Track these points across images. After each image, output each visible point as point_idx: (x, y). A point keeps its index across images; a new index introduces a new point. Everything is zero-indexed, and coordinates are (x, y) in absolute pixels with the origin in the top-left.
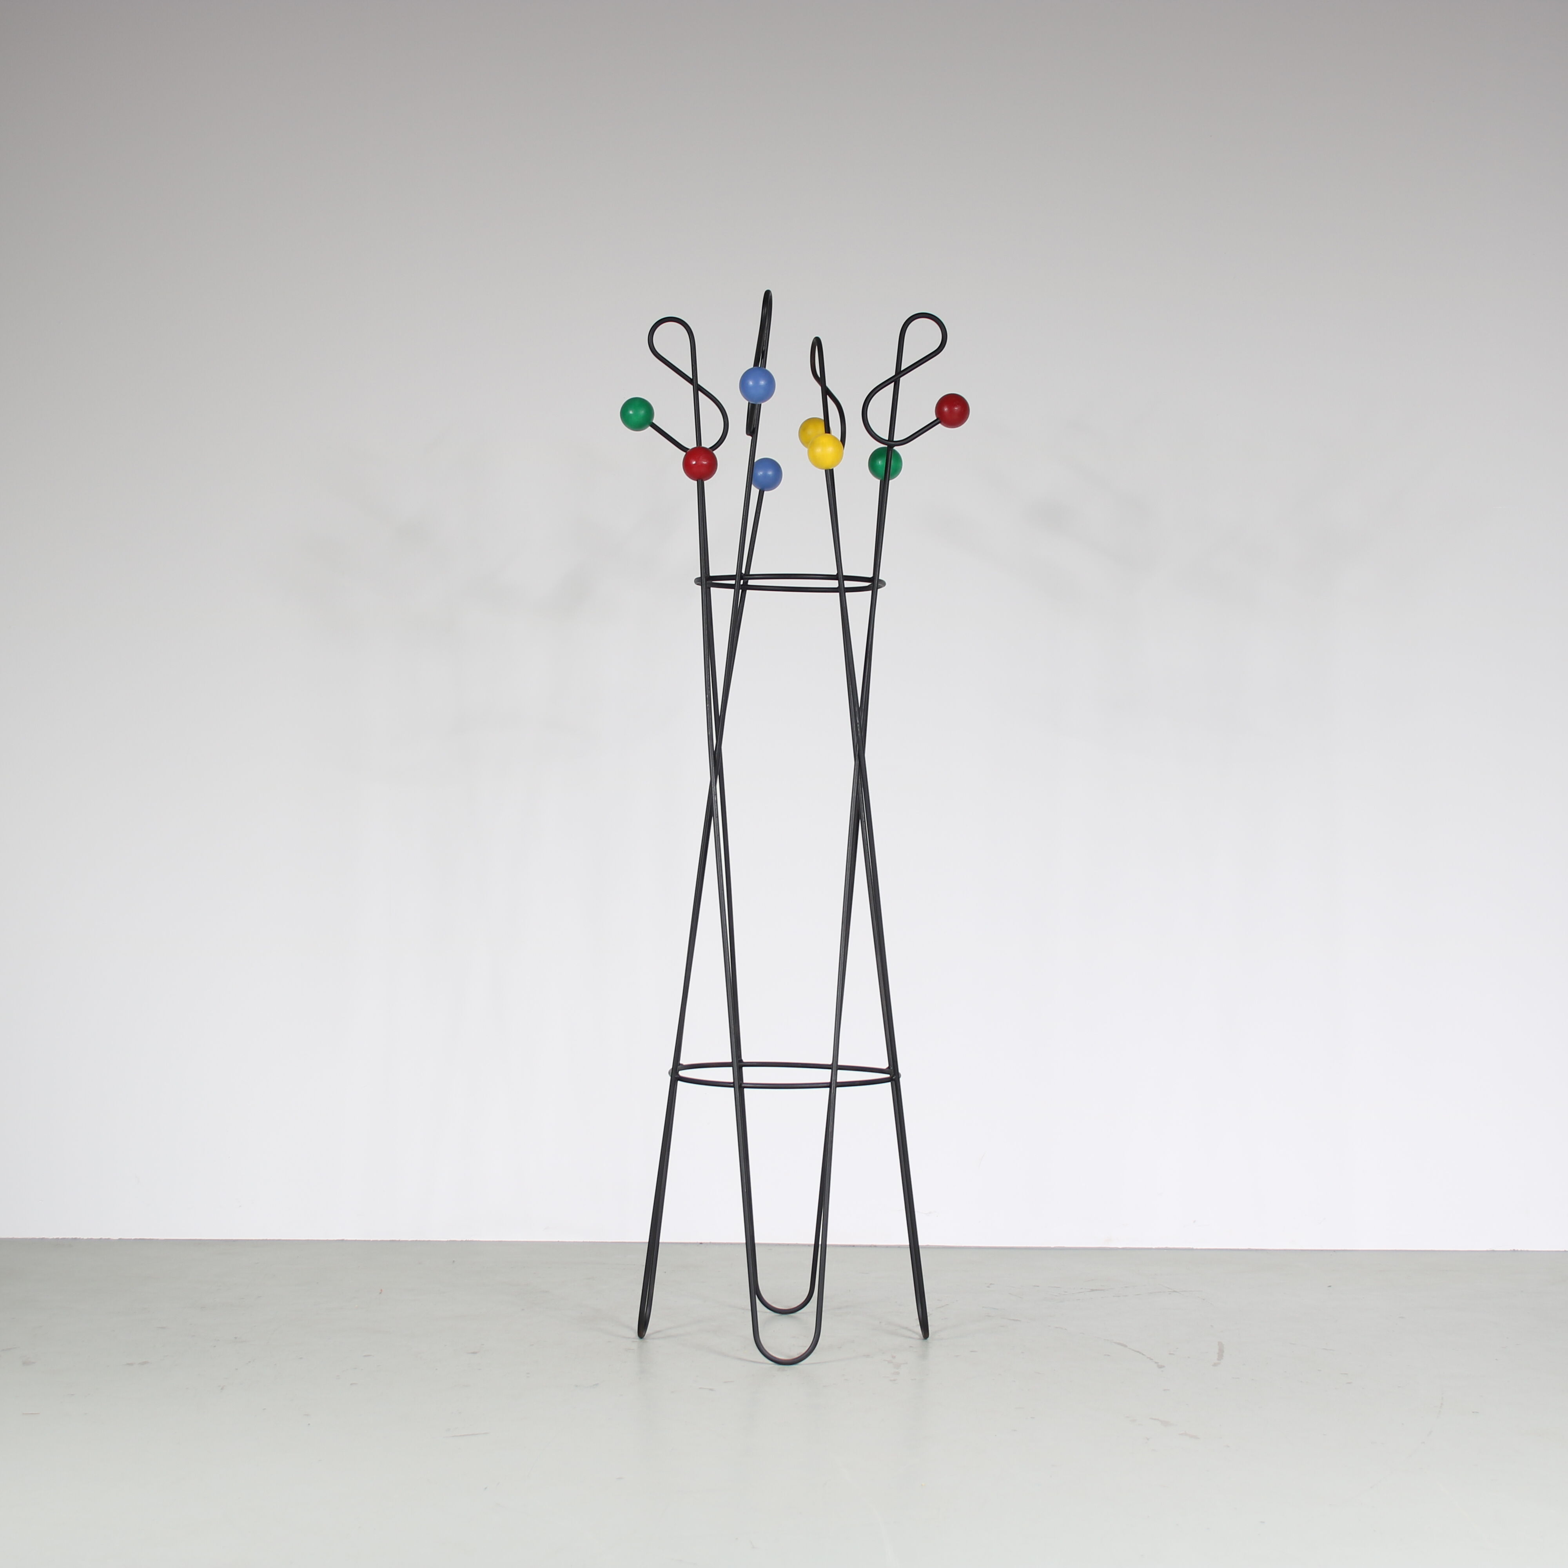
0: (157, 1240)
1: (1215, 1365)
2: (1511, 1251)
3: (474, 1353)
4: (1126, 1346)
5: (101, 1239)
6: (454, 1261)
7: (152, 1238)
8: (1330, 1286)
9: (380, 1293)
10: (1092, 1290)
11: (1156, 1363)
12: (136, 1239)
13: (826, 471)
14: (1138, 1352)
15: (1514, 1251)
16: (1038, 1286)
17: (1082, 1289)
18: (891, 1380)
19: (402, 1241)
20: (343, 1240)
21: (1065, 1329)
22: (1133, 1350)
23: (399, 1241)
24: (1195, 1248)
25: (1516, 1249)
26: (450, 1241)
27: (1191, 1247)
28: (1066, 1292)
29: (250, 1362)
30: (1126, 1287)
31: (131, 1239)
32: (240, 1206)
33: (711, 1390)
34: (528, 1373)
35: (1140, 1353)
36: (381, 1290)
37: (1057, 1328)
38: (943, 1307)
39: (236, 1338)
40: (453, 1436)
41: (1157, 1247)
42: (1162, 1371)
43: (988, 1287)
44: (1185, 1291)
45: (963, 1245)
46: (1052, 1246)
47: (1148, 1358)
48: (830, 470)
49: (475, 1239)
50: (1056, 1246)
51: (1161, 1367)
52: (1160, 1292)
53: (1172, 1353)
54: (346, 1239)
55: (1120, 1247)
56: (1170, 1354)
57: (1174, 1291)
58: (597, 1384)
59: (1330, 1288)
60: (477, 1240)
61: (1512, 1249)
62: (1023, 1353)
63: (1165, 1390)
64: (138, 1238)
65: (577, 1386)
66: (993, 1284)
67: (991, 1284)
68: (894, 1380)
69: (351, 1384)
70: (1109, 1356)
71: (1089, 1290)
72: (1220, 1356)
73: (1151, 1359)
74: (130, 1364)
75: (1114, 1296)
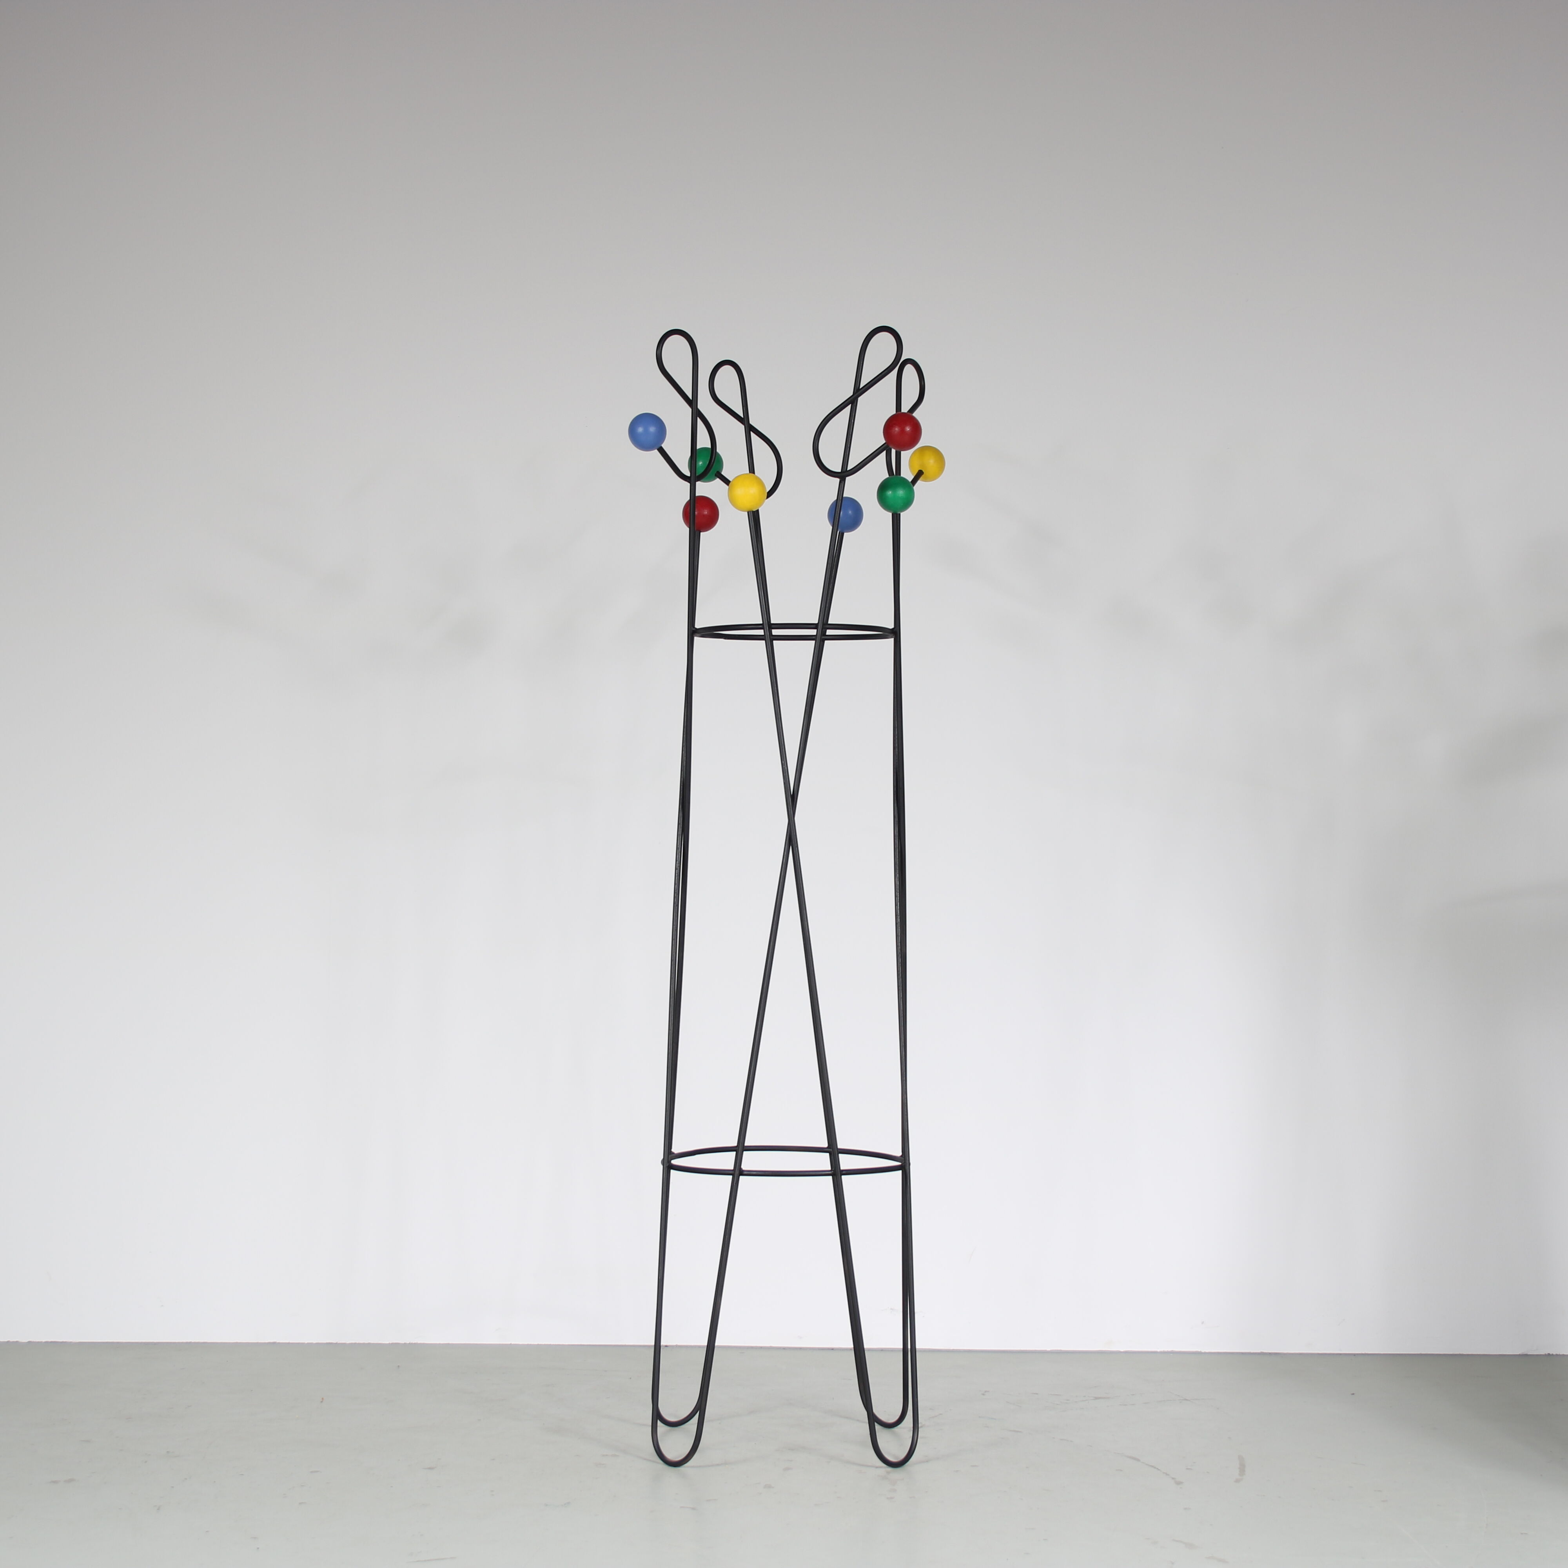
0: (71, 1342)
1: (1237, 1481)
2: (1545, 1355)
3: (430, 1468)
4: (1138, 1460)
5: (8, 1342)
6: (399, 1366)
7: (64, 1341)
8: (1353, 1394)
9: (322, 1402)
10: (1096, 1398)
11: (1173, 1478)
12: (46, 1342)
13: (748, 512)
14: (1152, 1466)
15: (1549, 1354)
16: (1037, 1394)
17: (1085, 1396)
18: (888, 1498)
19: (339, 1343)
20: (274, 1343)
21: (1071, 1441)
22: (1147, 1465)
23: (337, 1343)
24: (1203, 1351)
25: (1551, 1354)
26: (392, 1343)
27: (1199, 1350)
28: (1068, 1400)
29: (186, 1479)
30: (1133, 1395)
31: (41, 1342)
32: (162, 1306)
33: (694, 1509)
34: (492, 1491)
35: (1155, 1468)
36: (323, 1399)
37: (1062, 1440)
38: (936, 1416)
39: (168, 1452)
40: (417, 1561)
41: (1162, 1350)
42: (1181, 1488)
43: (983, 1395)
44: (1197, 1399)
46: (1049, 1349)
47: (1164, 1473)
48: (753, 512)
49: (419, 1342)
50: (1052, 1349)
51: (1179, 1483)
52: (1171, 1400)
53: (1189, 1467)
54: (278, 1342)
55: (1122, 1350)
56: (1187, 1469)
57: (1186, 1399)
58: (569, 1503)
60: (422, 1342)
61: (1547, 1353)
62: (1027, 1467)
63: (1185, 1509)
65: (547, 1505)
66: (988, 1391)
67: (986, 1391)
68: (892, 1498)
69: (300, 1503)
70: (1121, 1470)
71: (1092, 1398)
72: (1242, 1470)
73: (1167, 1474)
74: (55, 1482)
75: (1120, 1405)
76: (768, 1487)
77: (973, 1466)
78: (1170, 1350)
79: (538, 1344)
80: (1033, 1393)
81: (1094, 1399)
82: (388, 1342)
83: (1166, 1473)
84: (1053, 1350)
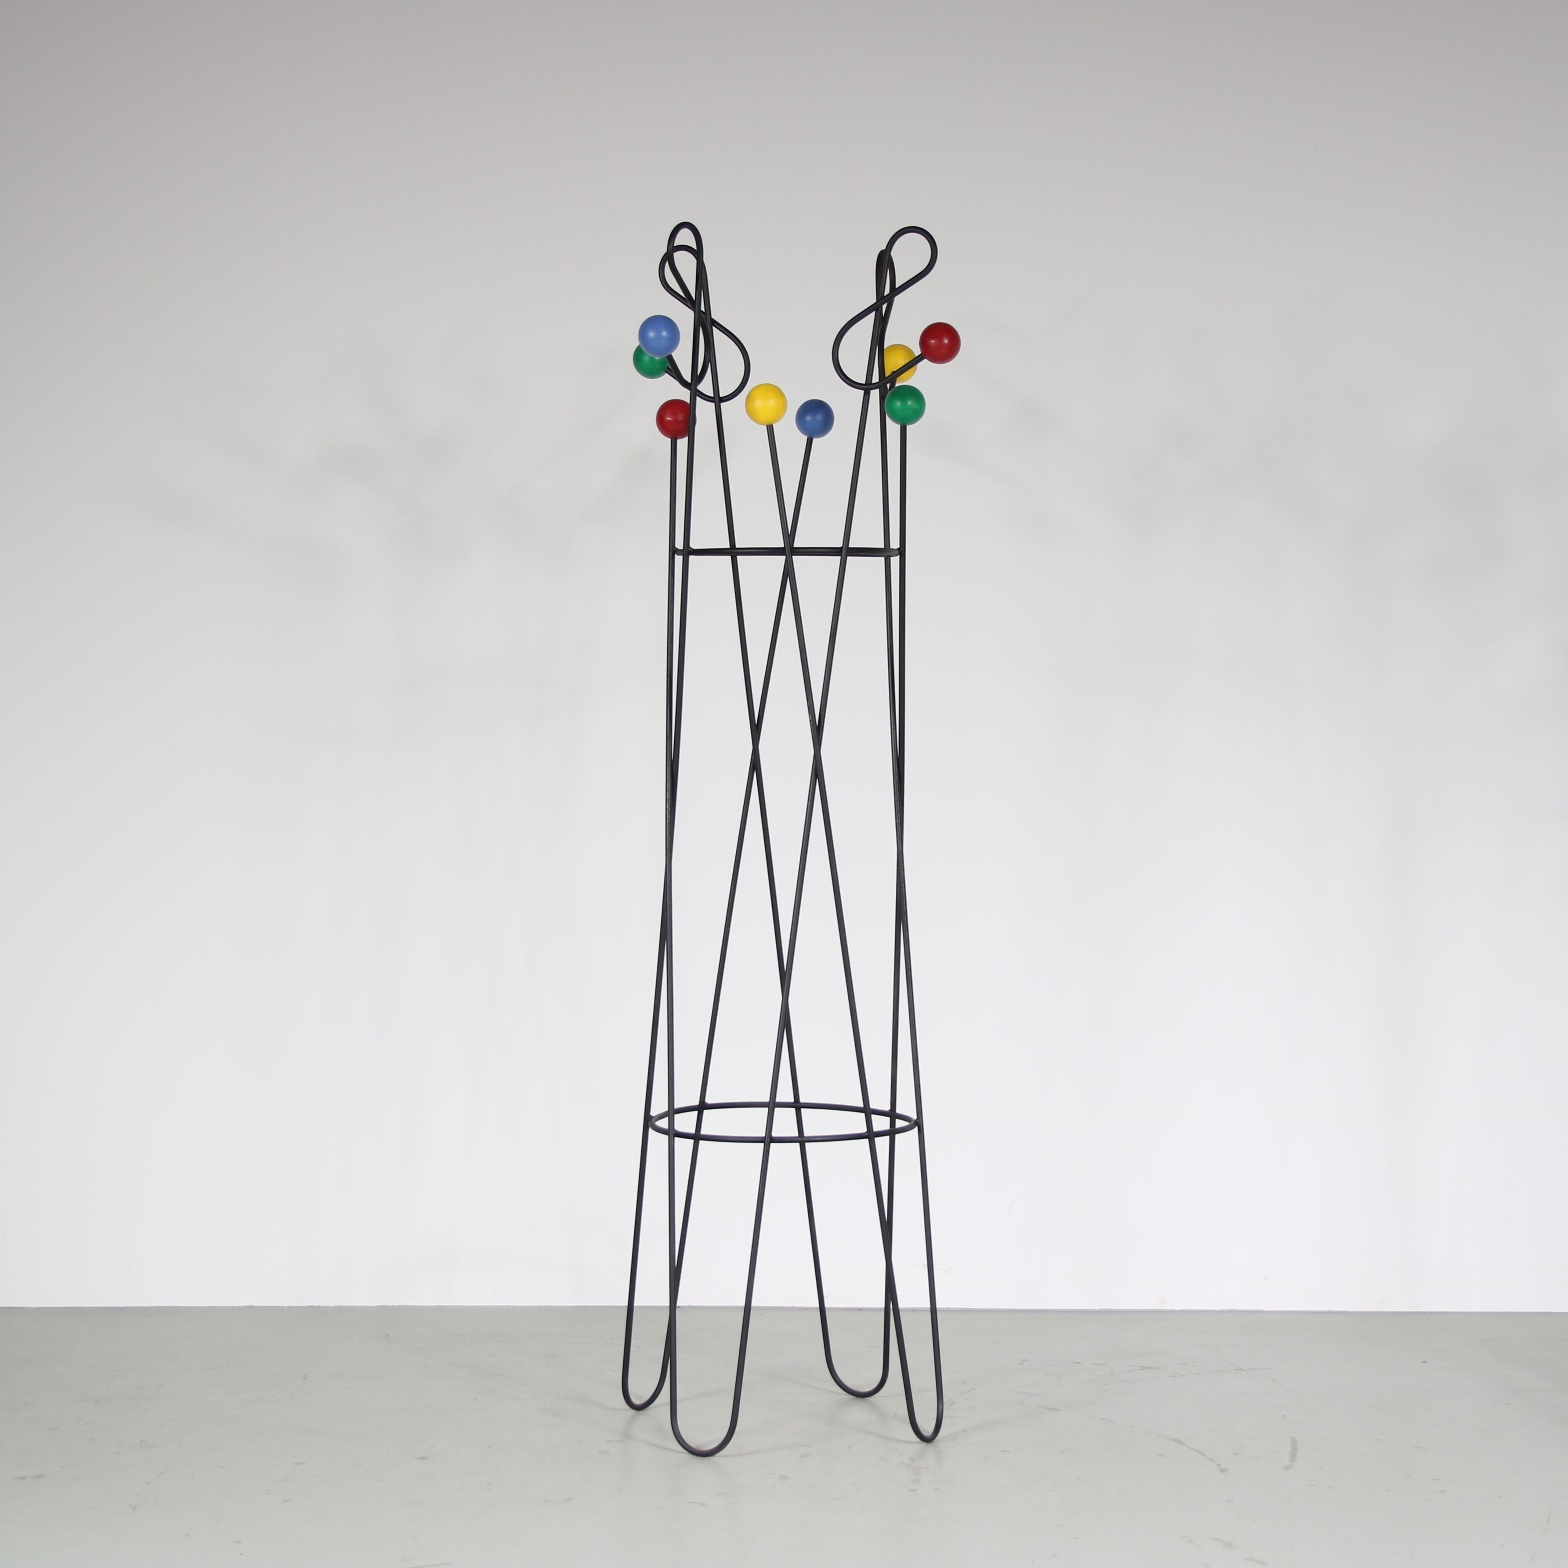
0: (29, 1308)
1: (1287, 1468)
3: (423, 1458)
4: (1183, 1443)
6: (387, 1335)
8: (1425, 1362)
9: (305, 1379)
10: (1144, 1368)
11: (1218, 1465)
14: (1197, 1451)
16: (1080, 1363)
17: (1131, 1366)
21: (1113, 1421)
22: (1192, 1449)
24: (1266, 1310)
27: (1261, 1309)
28: (1113, 1371)
29: (162, 1473)
30: (1184, 1364)
33: (703, 1504)
34: (489, 1484)
35: (1199, 1452)
36: (306, 1375)
39: (141, 1441)
42: (1225, 1476)
43: (1021, 1364)
44: (1253, 1369)
45: (990, 1308)
46: (1096, 1308)
47: (1209, 1458)
51: (1224, 1471)
52: (1224, 1370)
53: (1237, 1452)
55: (1177, 1309)
56: (1235, 1454)
57: (1241, 1369)
58: (570, 1499)
59: (1424, 1363)
62: (1062, 1453)
63: (1228, 1501)
64: (6, 1306)
65: (547, 1501)
66: (1027, 1360)
67: (1024, 1360)
68: (914, 1490)
69: (285, 1501)
70: (1164, 1456)
71: (1140, 1368)
72: (1293, 1456)
73: (1212, 1461)
74: (23, 1478)
75: (1169, 1376)
76: (784, 1477)
77: (1004, 1451)
78: (1229, 1308)
79: (539, 1306)
80: (1075, 1363)
81: (1141, 1370)
82: (375, 1305)
83: (1211, 1459)
84: (1101, 1309)
